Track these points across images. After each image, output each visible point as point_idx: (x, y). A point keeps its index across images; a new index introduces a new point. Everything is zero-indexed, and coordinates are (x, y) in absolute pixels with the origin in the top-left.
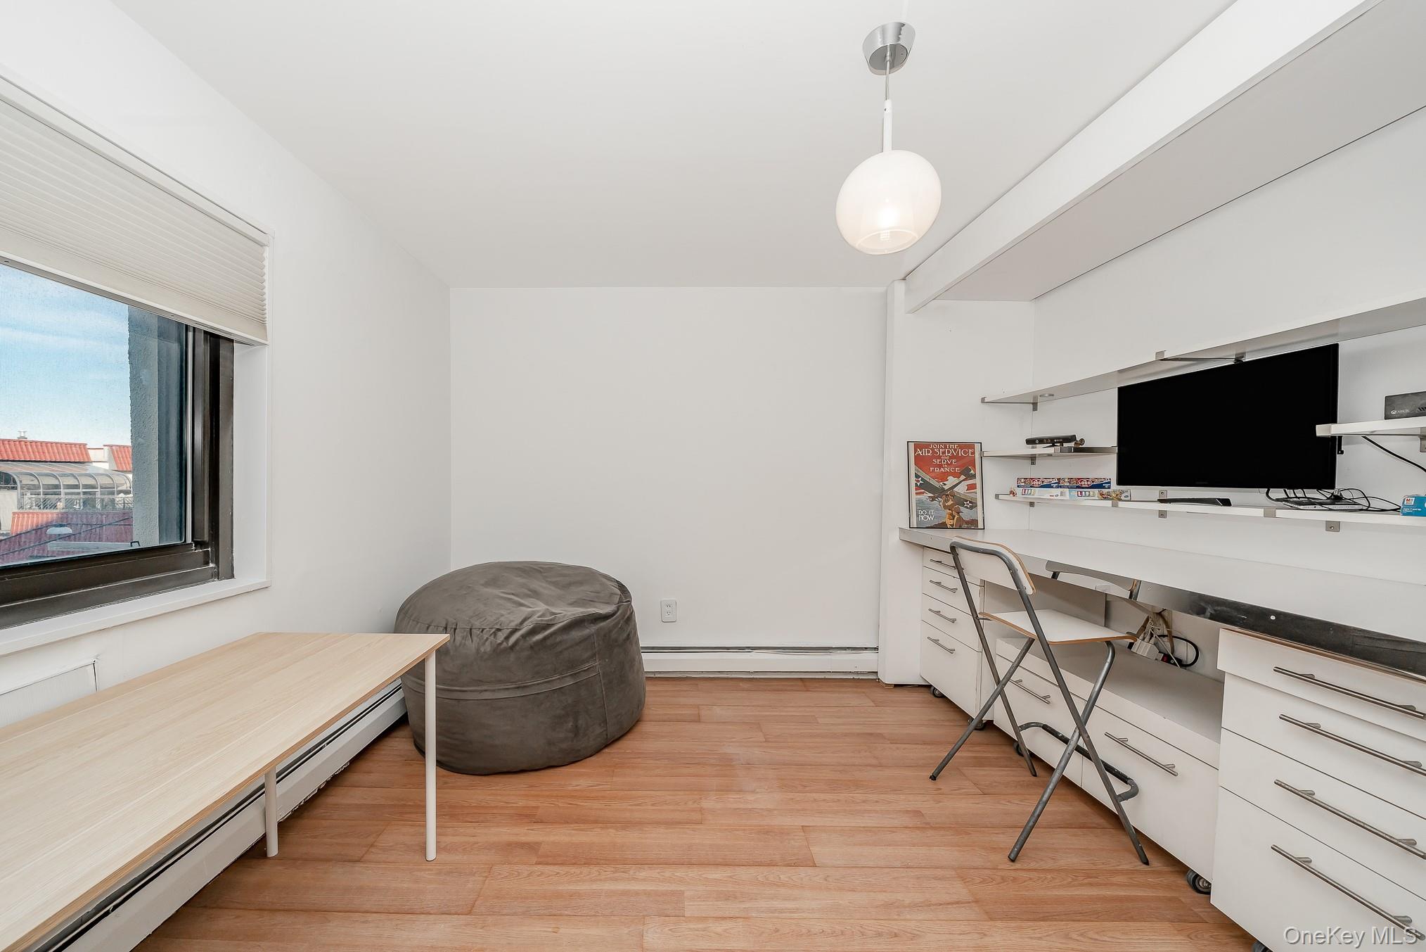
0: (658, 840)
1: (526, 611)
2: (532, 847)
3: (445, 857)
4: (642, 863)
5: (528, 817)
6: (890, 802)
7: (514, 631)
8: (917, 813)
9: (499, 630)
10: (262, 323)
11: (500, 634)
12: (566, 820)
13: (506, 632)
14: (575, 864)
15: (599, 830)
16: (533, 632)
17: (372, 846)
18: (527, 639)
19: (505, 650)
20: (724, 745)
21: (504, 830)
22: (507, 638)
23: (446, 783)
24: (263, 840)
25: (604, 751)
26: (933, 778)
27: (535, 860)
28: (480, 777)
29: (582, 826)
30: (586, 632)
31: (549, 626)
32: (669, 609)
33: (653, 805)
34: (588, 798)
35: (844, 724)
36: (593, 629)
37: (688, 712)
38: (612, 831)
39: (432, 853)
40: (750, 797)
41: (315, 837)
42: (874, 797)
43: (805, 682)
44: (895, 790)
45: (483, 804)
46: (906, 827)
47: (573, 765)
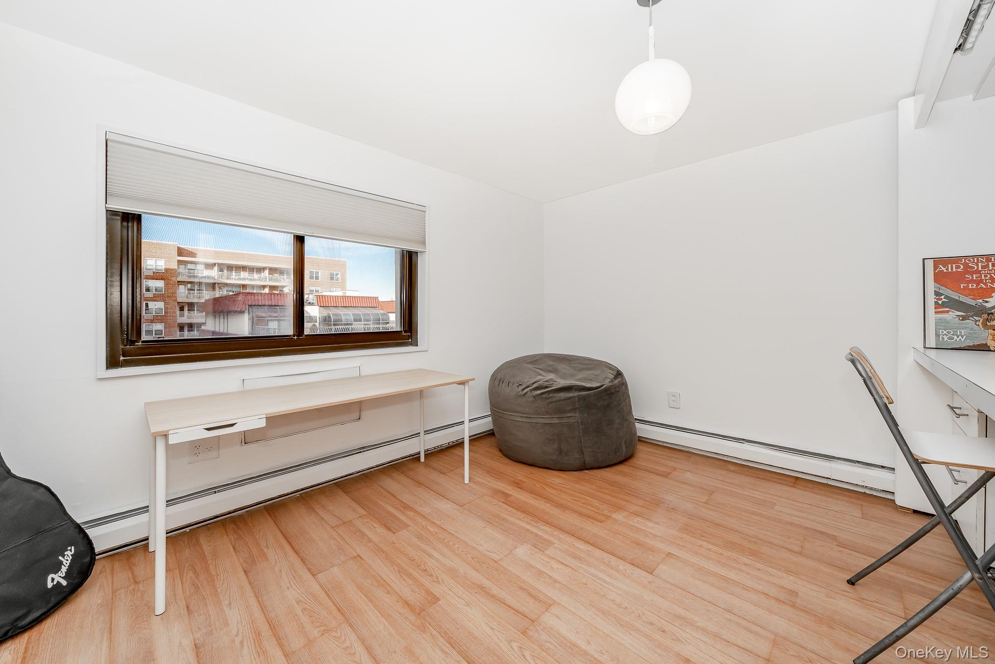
0: (569, 519)
1: (540, 377)
2: (506, 495)
3: (472, 485)
4: (547, 523)
5: (518, 485)
6: (771, 575)
7: (528, 387)
8: (795, 594)
9: (521, 385)
10: (424, 243)
11: (520, 387)
12: (532, 492)
13: (524, 386)
14: (518, 509)
15: (543, 502)
16: (537, 389)
17: (452, 471)
18: (533, 392)
19: (520, 396)
20: (668, 494)
21: (503, 485)
22: (523, 390)
23: (498, 459)
24: (419, 453)
25: (585, 471)
26: (851, 582)
27: (503, 500)
28: (511, 461)
29: (537, 497)
30: (571, 395)
31: (546, 387)
32: (673, 398)
33: (583, 504)
34: (553, 488)
35: (797, 517)
36: (576, 394)
37: (662, 469)
38: (549, 505)
39: (467, 481)
40: (650, 524)
41: (438, 461)
42: (759, 566)
43: (796, 481)
44: (790, 572)
45: (505, 473)
46: (765, 594)
47: (562, 472)
